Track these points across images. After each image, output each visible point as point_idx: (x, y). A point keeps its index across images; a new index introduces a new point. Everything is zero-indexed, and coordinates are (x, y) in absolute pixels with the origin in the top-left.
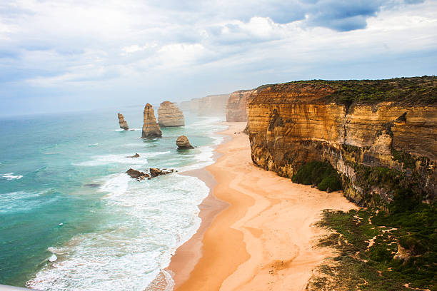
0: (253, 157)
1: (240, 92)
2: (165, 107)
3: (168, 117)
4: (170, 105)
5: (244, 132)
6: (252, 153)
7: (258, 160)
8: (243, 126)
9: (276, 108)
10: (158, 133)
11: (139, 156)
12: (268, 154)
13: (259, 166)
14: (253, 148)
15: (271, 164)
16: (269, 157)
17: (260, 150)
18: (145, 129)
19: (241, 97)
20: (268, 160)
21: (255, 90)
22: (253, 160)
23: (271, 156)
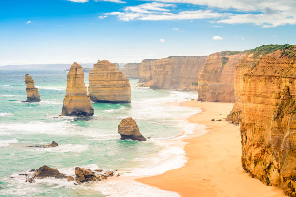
0: (244, 161)
1: (224, 53)
2: (100, 71)
3: (105, 87)
4: (110, 68)
5: (228, 120)
6: (244, 154)
7: (252, 166)
8: (226, 109)
9: (288, 84)
10: (88, 111)
11: (56, 145)
12: (269, 158)
13: (253, 176)
14: (246, 146)
15: (274, 175)
16: (271, 163)
17: (258, 150)
18: (67, 103)
19: (224, 63)
20: (269, 167)
21: (250, 51)
22: (244, 165)
23: (275, 163)
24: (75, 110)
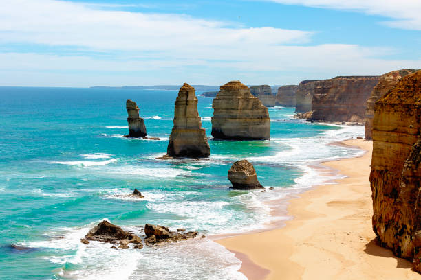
0: (375, 223)
2: (228, 95)
3: (234, 117)
6: (375, 212)
10: (202, 151)
11: (140, 194)
13: (384, 245)
15: (406, 243)
16: (404, 227)
20: (401, 233)
22: (375, 229)
23: (408, 226)
24: (185, 148)
